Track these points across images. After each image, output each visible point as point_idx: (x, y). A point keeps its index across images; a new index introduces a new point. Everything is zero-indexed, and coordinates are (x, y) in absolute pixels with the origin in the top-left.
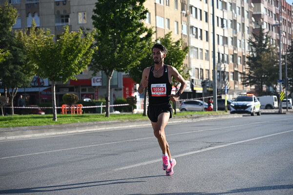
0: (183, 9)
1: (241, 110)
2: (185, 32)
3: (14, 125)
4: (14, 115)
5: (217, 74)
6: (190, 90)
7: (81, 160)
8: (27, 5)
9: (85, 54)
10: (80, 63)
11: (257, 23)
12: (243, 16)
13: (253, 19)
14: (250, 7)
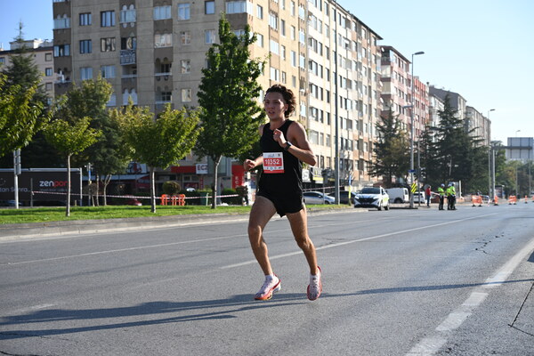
0: (301, 87)
1: (367, 203)
2: (303, 114)
3: (106, 216)
4: (106, 206)
5: (340, 162)
6: (309, 180)
7: (183, 257)
8: (122, 79)
9: (189, 136)
10: (183, 146)
11: (386, 104)
12: (370, 96)
13: (381, 99)
14: (379, 86)
